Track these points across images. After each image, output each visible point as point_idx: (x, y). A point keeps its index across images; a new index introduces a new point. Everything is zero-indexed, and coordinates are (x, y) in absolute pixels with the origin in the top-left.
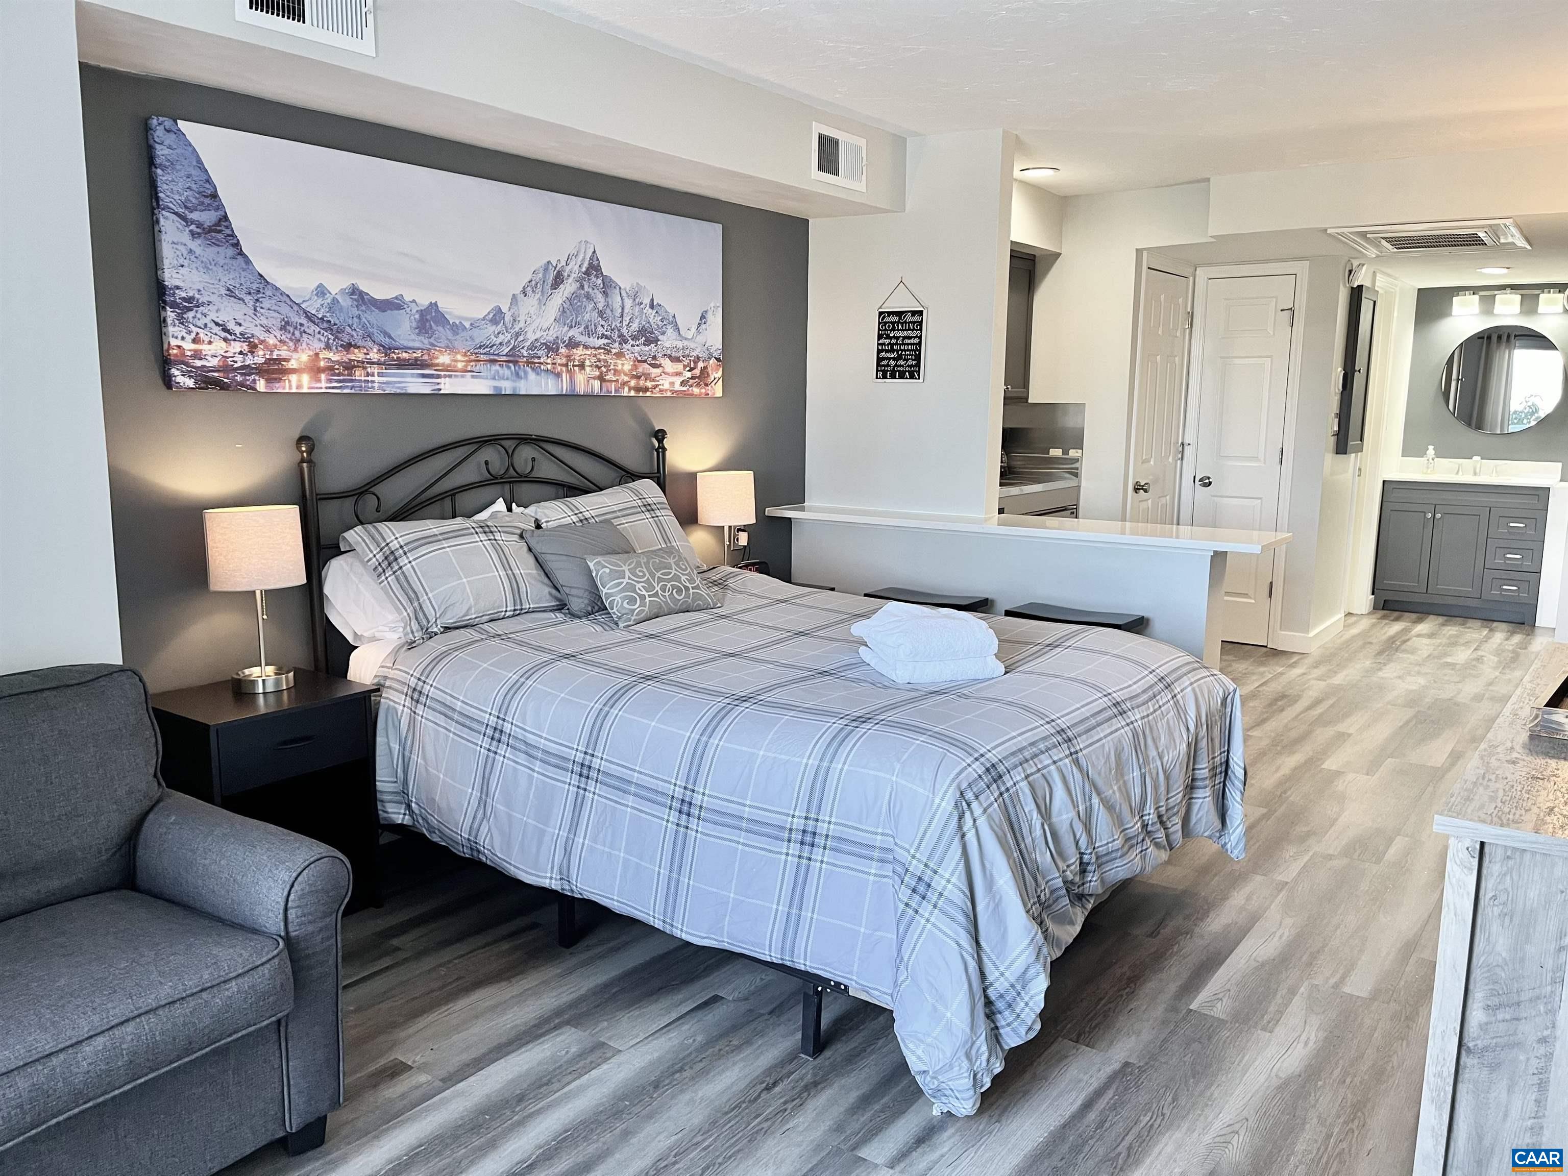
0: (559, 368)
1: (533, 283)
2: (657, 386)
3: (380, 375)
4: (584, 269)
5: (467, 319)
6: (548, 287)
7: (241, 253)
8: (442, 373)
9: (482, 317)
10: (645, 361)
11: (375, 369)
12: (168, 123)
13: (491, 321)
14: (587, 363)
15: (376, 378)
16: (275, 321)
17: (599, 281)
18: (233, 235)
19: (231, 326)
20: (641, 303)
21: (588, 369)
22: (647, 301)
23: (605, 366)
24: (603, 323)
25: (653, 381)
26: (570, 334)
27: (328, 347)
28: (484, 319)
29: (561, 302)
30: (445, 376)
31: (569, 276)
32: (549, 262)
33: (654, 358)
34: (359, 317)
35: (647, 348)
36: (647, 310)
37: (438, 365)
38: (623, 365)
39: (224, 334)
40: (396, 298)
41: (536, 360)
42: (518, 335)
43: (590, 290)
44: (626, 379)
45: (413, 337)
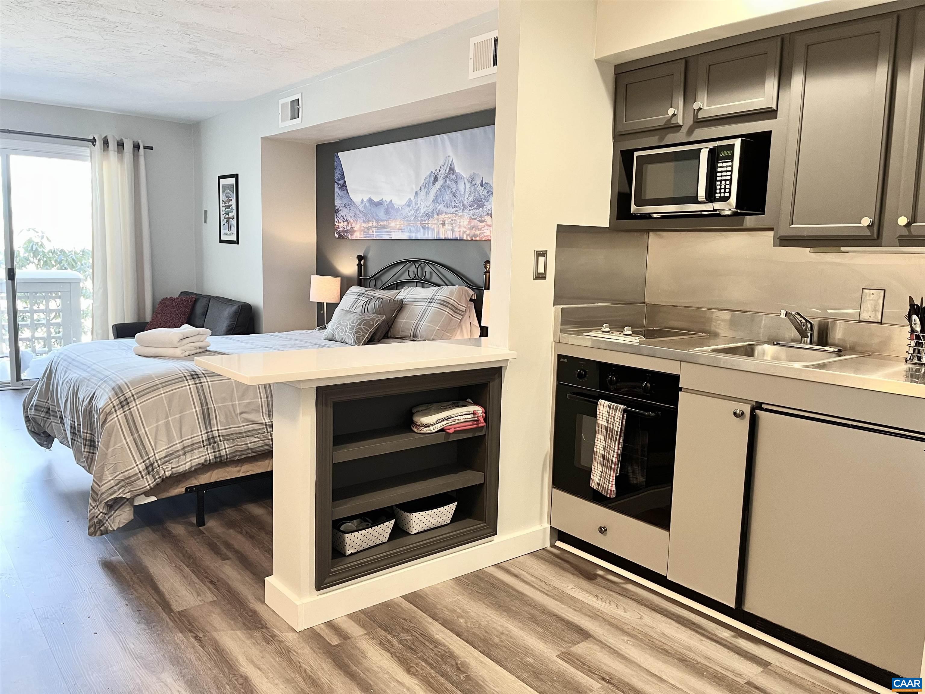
0: (434, 225)
1: (425, 184)
2: (483, 233)
3: (376, 232)
4: (447, 172)
5: (400, 206)
6: (431, 184)
7: (348, 192)
8: (392, 230)
9: (404, 204)
10: (475, 219)
11: (374, 230)
12: (336, 154)
13: (408, 205)
14: (446, 222)
15: (374, 233)
16: (352, 215)
17: (454, 176)
18: (346, 187)
19: (344, 217)
20: (476, 184)
21: (447, 225)
22: (479, 182)
23: (455, 223)
24: (455, 199)
25: (480, 230)
26: (439, 208)
27: (364, 222)
28: (405, 205)
29: (436, 191)
30: (394, 232)
31: (440, 177)
32: (432, 172)
33: (481, 216)
34: (371, 210)
35: (477, 211)
36: (479, 188)
37: (391, 227)
38: (464, 222)
39: (343, 220)
40: (381, 200)
41: (424, 222)
42: (417, 210)
43: (450, 182)
44: (465, 230)
45: (384, 215)
